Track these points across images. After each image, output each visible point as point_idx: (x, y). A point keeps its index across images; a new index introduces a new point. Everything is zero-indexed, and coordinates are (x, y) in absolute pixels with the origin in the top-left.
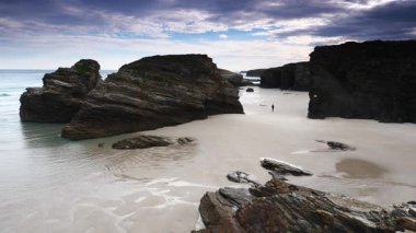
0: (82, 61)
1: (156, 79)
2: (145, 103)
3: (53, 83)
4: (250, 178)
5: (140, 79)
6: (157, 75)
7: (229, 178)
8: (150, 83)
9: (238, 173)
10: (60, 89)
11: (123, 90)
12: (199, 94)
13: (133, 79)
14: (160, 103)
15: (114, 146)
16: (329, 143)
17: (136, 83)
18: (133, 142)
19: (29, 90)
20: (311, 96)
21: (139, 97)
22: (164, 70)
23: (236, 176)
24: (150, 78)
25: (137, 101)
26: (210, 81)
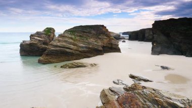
0: (47, 28)
1: (80, 36)
2: (75, 47)
3: (34, 39)
4: (124, 83)
5: (73, 37)
6: (80, 34)
7: (114, 82)
8: (77, 38)
9: (118, 80)
10: (37, 41)
11: (66, 41)
12: (100, 43)
13: (70, 36)
14: (82, 47)
15: (61, 67)
16: (161, 67)
17: (71, 38)
18: (70, 65)
19: (24, 41)
20: (153, 44)
22: (84, 32)
23: (117, 82)
24: (78, 36)
25: (72, 46)
26: (105, 37)
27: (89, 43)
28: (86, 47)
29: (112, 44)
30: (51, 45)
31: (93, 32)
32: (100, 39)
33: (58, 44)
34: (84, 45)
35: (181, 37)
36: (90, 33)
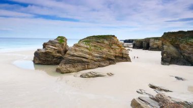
1: (95, 46)
2: (90, 57)
4: (147, 92)
5: (88, 46)
6: (94, 44)
7: (138, 92)
8: (92, 48)
9: (141, 90)
11: (82, 51)
13: (86, 46)
14: (97, 57)
15: (81, 76)
16: (176, 77)
17: (87, 48)
19: (38, 50)
20: (162, 54)
21: (88, 54)
22: (98, 42)
23: (140, 91)
24: (92, 46)
25: (87, 56)
26: (117, 47)
27: (102, 53)
28: (100, 57)
29: (123, 54)
30: (68, 54)
31: (106, 42)
32: (112, 49)
33: (75, 54)
34: (98, 55)
35: (190, 49)
36: (103, 43)
